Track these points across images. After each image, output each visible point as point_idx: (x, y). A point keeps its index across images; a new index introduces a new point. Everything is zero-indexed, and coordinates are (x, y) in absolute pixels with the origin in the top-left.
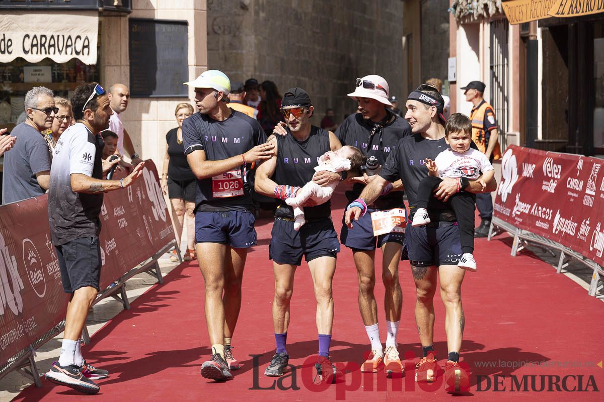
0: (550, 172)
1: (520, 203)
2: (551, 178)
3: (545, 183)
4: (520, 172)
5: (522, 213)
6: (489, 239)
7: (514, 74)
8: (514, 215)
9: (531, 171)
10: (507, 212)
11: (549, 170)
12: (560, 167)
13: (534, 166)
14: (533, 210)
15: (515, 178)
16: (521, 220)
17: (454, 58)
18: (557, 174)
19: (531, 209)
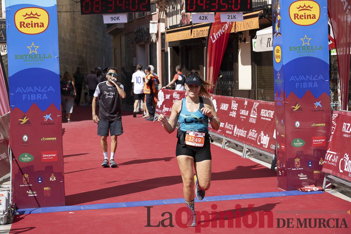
0: (176, 97)
1: (165, 108)
2: (176, 99)
3: (174, 100)
4: (165, 97)
5: (166, 111)
6: (154, 121)
7: (159, 64)
8: (163, 112)
9: (169, 97)
10: (160, 111)
11: (175, 96)
12: (179, 95)
13: (170, 95)
14: (170, 110)
15: (163, 100)
16: (166, 114)
17: (135, 58)
18: (178, 97)
19: (169, 110)
